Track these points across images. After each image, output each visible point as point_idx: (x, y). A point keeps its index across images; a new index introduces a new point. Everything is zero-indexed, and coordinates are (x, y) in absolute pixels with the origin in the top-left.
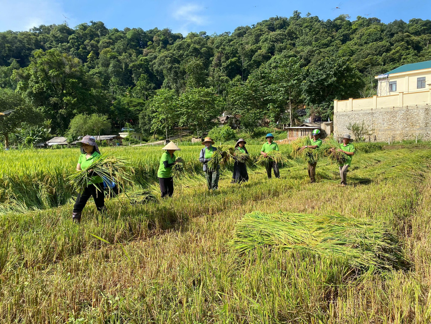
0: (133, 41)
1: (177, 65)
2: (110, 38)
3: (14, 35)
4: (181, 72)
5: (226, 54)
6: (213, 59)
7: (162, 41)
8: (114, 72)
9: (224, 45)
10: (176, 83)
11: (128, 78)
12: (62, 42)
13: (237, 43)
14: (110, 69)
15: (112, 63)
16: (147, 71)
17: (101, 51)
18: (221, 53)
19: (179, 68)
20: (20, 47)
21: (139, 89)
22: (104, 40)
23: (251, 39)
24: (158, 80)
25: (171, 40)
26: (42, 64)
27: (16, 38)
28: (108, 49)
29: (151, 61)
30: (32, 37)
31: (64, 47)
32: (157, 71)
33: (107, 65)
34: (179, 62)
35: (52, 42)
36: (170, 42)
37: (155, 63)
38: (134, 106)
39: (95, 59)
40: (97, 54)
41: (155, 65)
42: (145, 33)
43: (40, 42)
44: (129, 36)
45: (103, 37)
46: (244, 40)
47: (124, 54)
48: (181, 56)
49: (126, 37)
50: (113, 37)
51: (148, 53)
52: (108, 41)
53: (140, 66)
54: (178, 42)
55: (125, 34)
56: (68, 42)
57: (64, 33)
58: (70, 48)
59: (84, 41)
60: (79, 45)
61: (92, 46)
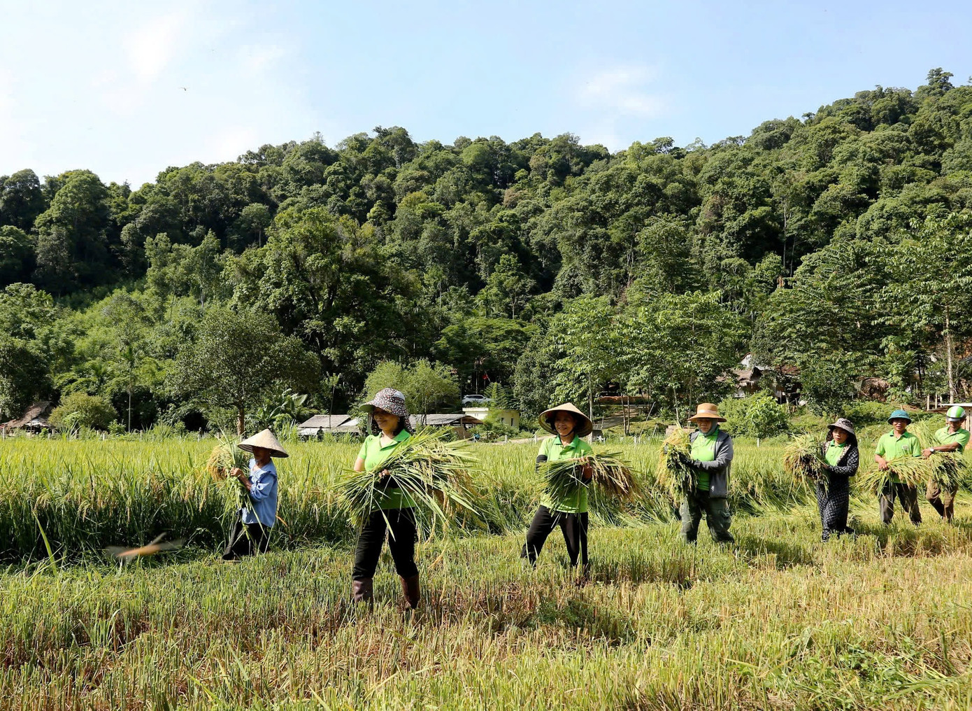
0: (478, 171)
1: (600, 230)
2: (422, 167)
3: (207, 174)
4: (610, 248)
5: (737, 199)
6: (700, 210)
7: (553, 166)
8: (432, 250)
9: (731, 175)
10: (596, 276)
11: (466, 267)
12: (309, 183)
13: (765, 166)
14: (423, 242)
15: (429, 227)
16: (515, 247)
17: (401, 200)
18: (721, 196)
19: (607, 237)
21: (496, 295)
22: (407, 172)
23: (807, 154)
24: (541, 269)
25: (577, 164)
26: (291, 241)
27: (212, 179)
28: (417, 194)
29: (525, 220)
30: (245, 174)
31: (314, 195)
32: (541, 246)
33: (416, 235)
34: (604, 223)
35: (286, 184)
36: (575, 169)
37: (535, 225)
38: (496, 340)
39: (386, 220)
40: (392, 208)
41: (535, 231)
42: (508, 149)
43: (261, 185)
44: (468, 157)
45: (406, 164)
46: (785, 156)
47: (458, 205)
48: (609, 206)
49: (460, 161)
50: (430, 164)
51: (517, 199)
52: (418, 174)
53: (499, 233)
54: (596, 172)
55: (457, 153)
56: (323, 182)
57: (314, 160)
58: (327, 195)
59: (360, 176)
60: (349, 187)
61: (379, 188)
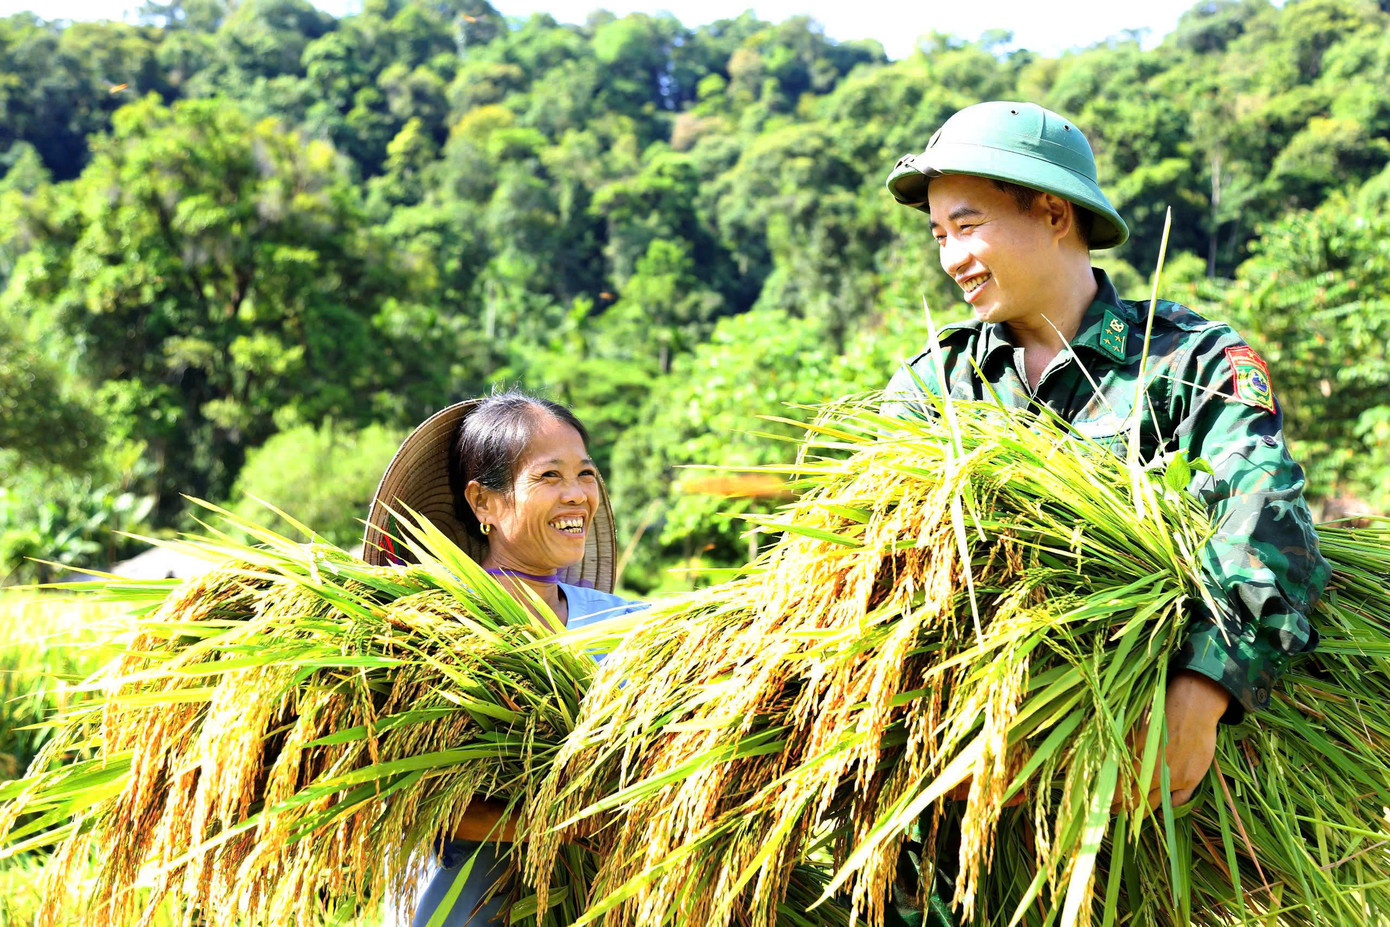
0: (628, 76)
1: (842, 196)
2: (509, 58)
3: (43, 34)
4: (862, 234)
5: (1121, 143)
7: (779, 73)
8: (516, 225)
9: (1114, 96)
10: (834, 288)
11: (585, 263)
12: (271, 73)
13: (1188, 84)
14: (499, 211)
15: (510, 180)
16: (685, 226)
17: (458, 121)
19: (853, 211)
20: (69, 92)
21: (637, 321)
22: (478, 65)
23: (1279, 59)
24: (737, 275)
25: (824, 71)
26: (148, 167)
27: (52, 46)
28: (493, 111)
29: (710, 176)
30: (133, 44)
31: (280, 99)
32: (740, 230)
33: (483, 193)
34: (853, 182)
35: (223, 70)
36: (819, 81)
37: (728, 189)
38: (600, 402)
39: (427, 161)
40: (438, 134)
41: (729, 199)
42: (689, 36)
43: (168, 69)
44: (608, 47)
45: (478, 50)
46: (1231, 65)
47: (571, 137)
48: (868, 151)
49: (590, 54)
50: (527, 54)
51: (700, 134)
52: (497, 70)
53: (654, 199)
54: (858, 81)
55: (587, 37)
56: (302, 74)
57: (285, 27)
58: (307, 101)
59: (382, 66)
60: (355, 88)
61: (419, 95)
